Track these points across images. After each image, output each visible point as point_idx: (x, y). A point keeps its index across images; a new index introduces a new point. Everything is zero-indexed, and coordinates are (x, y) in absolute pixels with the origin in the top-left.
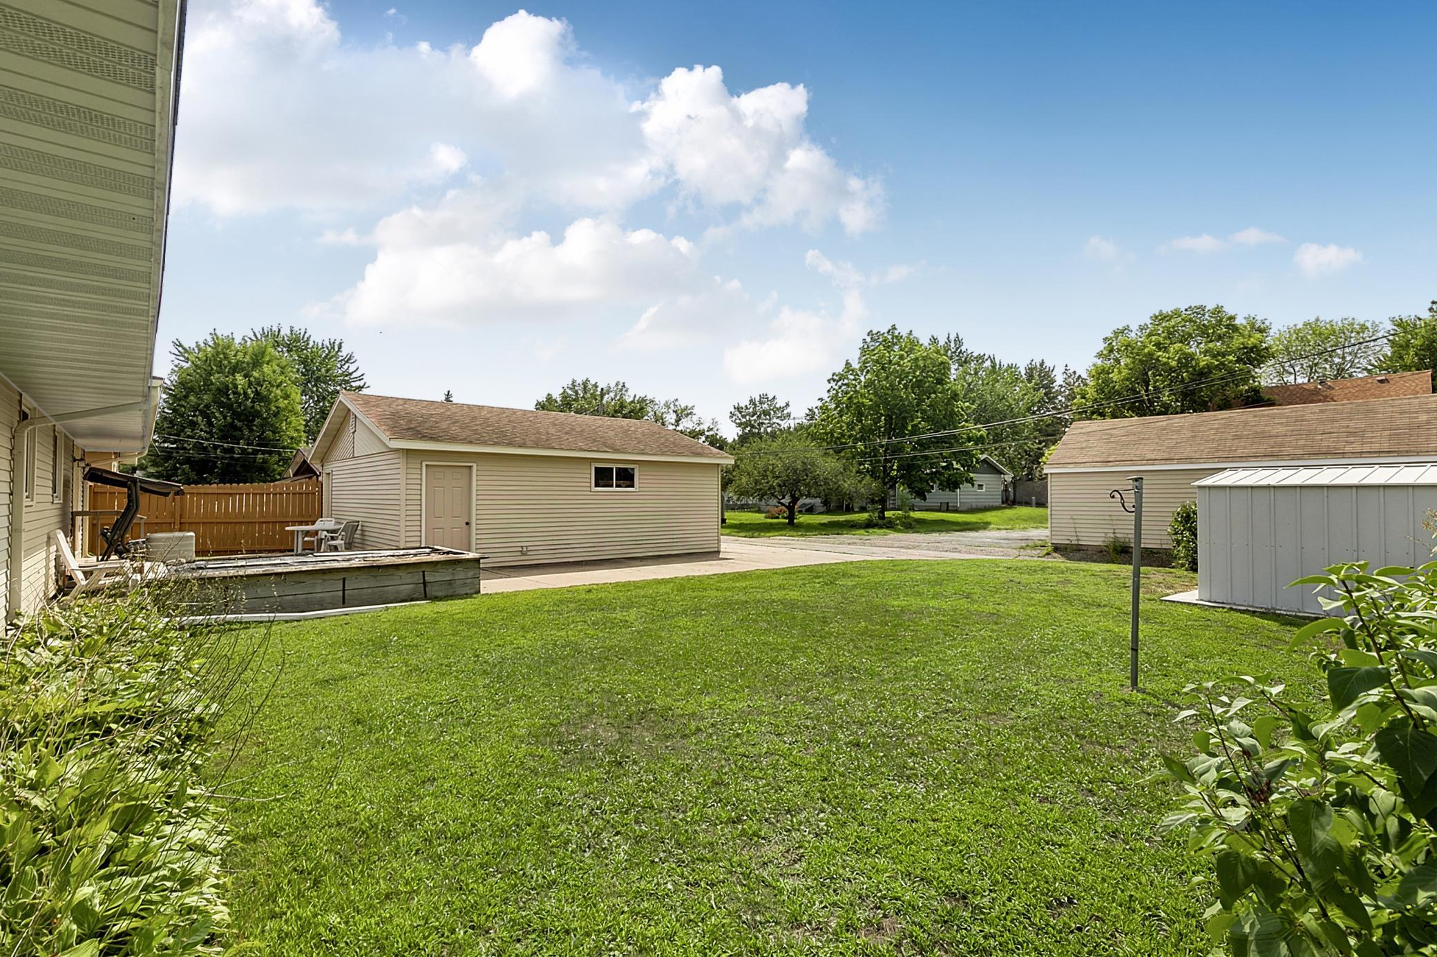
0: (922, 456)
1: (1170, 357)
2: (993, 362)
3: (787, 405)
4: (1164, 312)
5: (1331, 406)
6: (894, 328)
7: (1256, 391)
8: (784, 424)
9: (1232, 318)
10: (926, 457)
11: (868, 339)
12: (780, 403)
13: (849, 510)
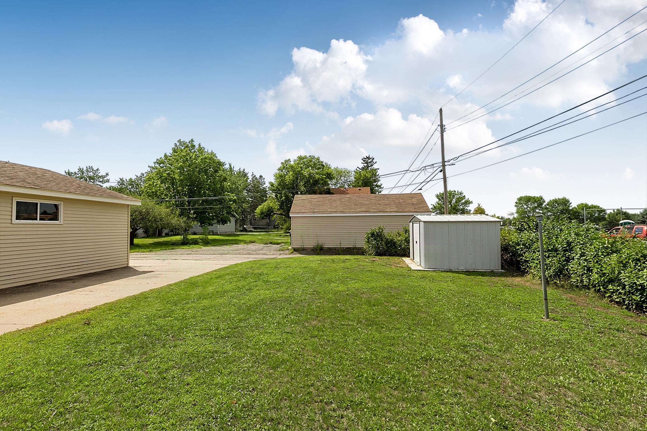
0: (210, 208)
1: (306, 173)
2: (230, 166)
3: (107, 174)
4: (302, 156)
5: (348, 196)
6: (192, 141)
7: (329, 189)
8: (105, 185)
9: (322, 162)
10: (211, 209)
11: (178, 144)
12: (102, 173)
13: (160, 235)
